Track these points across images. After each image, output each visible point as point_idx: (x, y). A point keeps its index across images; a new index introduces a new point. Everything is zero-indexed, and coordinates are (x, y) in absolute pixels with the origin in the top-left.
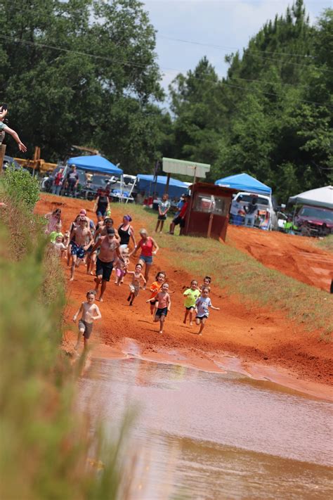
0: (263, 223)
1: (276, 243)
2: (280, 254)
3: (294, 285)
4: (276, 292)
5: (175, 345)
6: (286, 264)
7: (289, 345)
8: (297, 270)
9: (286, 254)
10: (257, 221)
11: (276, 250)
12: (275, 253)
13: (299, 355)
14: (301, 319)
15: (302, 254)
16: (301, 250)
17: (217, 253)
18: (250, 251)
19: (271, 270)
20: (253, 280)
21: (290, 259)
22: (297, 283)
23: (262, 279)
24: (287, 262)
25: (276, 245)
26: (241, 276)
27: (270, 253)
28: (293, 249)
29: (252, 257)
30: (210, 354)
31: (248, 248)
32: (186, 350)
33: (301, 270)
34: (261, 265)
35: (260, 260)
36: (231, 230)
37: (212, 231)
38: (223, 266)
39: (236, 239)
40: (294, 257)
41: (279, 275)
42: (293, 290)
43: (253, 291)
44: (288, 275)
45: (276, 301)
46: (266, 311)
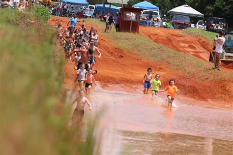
0: (156, 24)
1: (162, 33)
2: (165, 38)
3: (172, 52)
4: (163, 56)
5: (117, 83)
6: (167, 42)
8: (173, 45)
9: (167, 38)
10: (153, 23)
11: (163, 36)
12: (162, 38)
14: (176, 67)
15: (175, 37)
16: (174, 35)
17: (135, 39)
18: (150, 38)
19: (161, 45)
20: (152, 51)
21: (170, 40)
22: (173, 51)
23: (157, 50)
24: (168, 41)
25: (163, 34)
26: (147, 49)
27: (160, 38)
28: (170, 35)
29: (152, 40)
30: (134, 86)
31: (149, 36)
32: (123, 85)
33: (175, 45)
34: (156, 44)
35: (155, 41)
36: (141, 28)
37: (132, 29)
38: (138, 45)
39: (143, 32)
40: (171, 39)
41: (165, 48)
42: (172, 54)
43: (153, 56)
44: (169, 47)
45: (164, 60)
46: (159, 65)
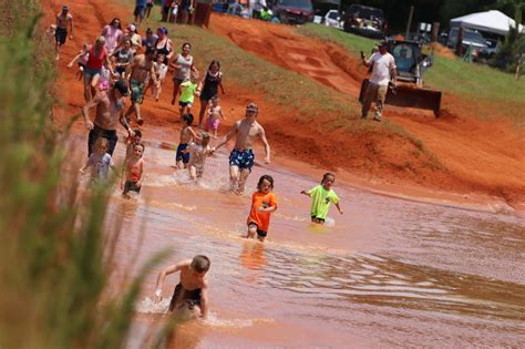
0: (245, 11)
1: (255, 29)
2: (259, 41)
3: (273, 69)
4: (255, 76)
6: (265, 50)
8: (275, 56)
9: (265, 40)
11: (256, 36)
12: (255, 39)
13: (277, 134)
14: (278, 101)
15: (280, 40)
16: (280, 37)
17: (201, 39)
18: (231, 37)
19: (251, 55)
20: (234, 64)
21: (270, 45)
22: (275, 67)
23: (242, 63)
24: (267, 48)
25: (256, 32)
27: (251, 39)
28: (271, 36)
29: (233, 43)
31: (230, 35)
32: (170, 129)
33: (280, 56)
34: (241, 50)
35: (241, 46)
36: (214, 18)
37: (196, 18)
38: (206, 52)
39: (218, 26)
40: (275, 45)
41: (260, 60)
42: (272, 74)
43: (235, 74)
44: (268, 60)
45: (256, 84)
46: (246, 94)
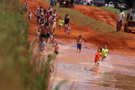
0: (84, 3)
2: (89, 12)
3: (93, 20)
4: (88, 23)
5: (60, 38)
7: (92, 37)
8: (94, 16)
9: (91, 12)
11: (88, 11)
13: (95, 40)
14: (96, 30)
15: (95, 12)
16: (95, 10)
17: (72, 12)
19: (87, 16)
20: (82, 19)
21: (92, 13)
22: (94, 20)
23: (84, 19)
24: (91, 14)
25: (88, 9)
26: (78, 18)
27: (87, 12)
28: (92, 10)
29: (81, 13)
30: (70, 40)
31: (80, 10)
32: (63, 40)
33: (95, 16)
34: (84, 15)
36: (75, 6)
38: (73, 16)
39: (77, 8)
41: (90, 18)
42: (93, 22)
43: (82, 22)
44: (92, 18)
45: (89, 25)
46: (86, 28)
